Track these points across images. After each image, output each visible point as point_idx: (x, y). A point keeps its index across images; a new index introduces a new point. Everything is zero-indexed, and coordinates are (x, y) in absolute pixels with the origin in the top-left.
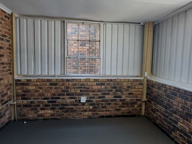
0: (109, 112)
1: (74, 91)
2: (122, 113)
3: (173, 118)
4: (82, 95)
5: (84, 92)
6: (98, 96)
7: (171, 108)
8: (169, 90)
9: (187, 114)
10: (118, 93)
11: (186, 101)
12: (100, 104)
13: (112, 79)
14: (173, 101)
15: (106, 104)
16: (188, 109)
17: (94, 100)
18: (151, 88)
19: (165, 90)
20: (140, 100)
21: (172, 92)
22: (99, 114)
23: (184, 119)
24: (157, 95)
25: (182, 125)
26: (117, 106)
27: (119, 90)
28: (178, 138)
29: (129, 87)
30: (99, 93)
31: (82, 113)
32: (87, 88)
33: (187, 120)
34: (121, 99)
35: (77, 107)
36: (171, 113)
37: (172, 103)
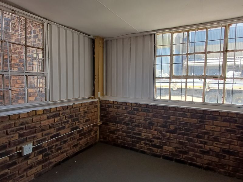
0: (65, 154)
1: (7, 139)
2: (80, 148)
3: (136, 132)
4: (23, 142)
5: (28, 135)
6: (51, 135)
7: (134, 123)
8: (131, 107)
9: (149, 123)
10: (74, 123)
11: (148, 113)
12: (53, 146)
13: (67, 106)
14: (135, 116)
15: (62, 144)
16: (150, 119)
17: (44, 143)
18: (107, 108)
19: (126, 108)
20: (96, 125)
21: (134, 109)
22: (53, 162)
23: (146, 129)
24: (116, 115)
25: (146, 134)
26: (75, 140)
27: (76, 119)
28: (143, 147)
29: (85, 112)
30: (52, 130)
31: (25, 173)
32: (33, 128)
33: (150, 129)
34: (78, 130)
35: (15, 166)
36: (134, 128)
37: (134, 118)
